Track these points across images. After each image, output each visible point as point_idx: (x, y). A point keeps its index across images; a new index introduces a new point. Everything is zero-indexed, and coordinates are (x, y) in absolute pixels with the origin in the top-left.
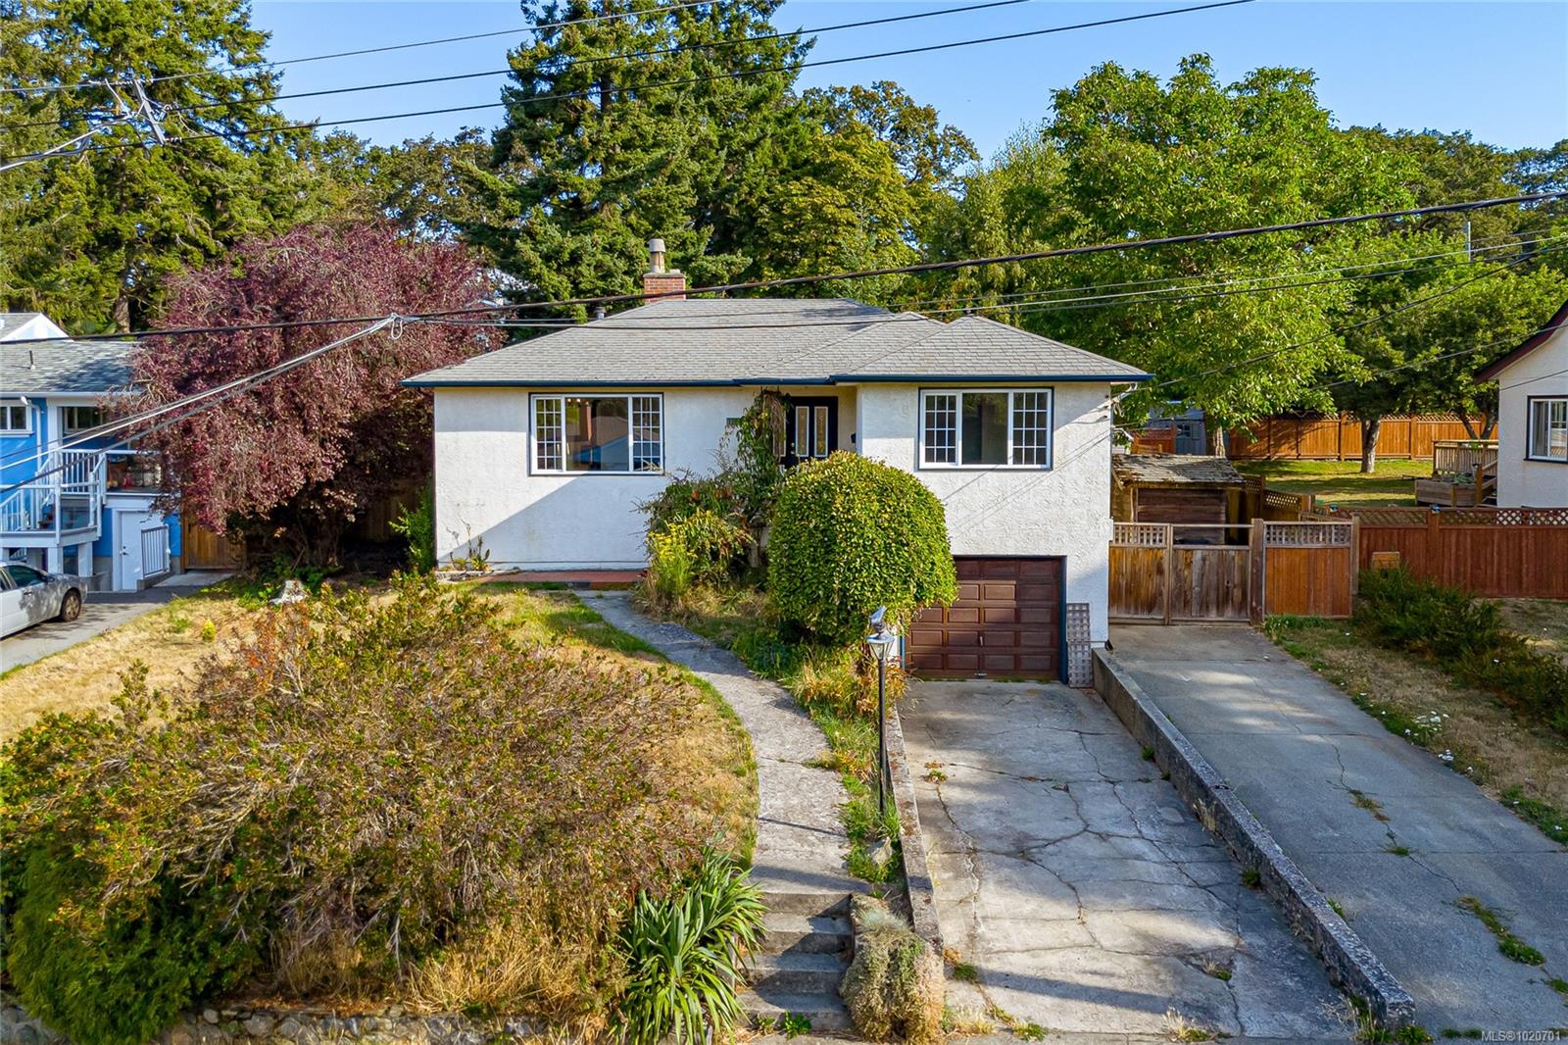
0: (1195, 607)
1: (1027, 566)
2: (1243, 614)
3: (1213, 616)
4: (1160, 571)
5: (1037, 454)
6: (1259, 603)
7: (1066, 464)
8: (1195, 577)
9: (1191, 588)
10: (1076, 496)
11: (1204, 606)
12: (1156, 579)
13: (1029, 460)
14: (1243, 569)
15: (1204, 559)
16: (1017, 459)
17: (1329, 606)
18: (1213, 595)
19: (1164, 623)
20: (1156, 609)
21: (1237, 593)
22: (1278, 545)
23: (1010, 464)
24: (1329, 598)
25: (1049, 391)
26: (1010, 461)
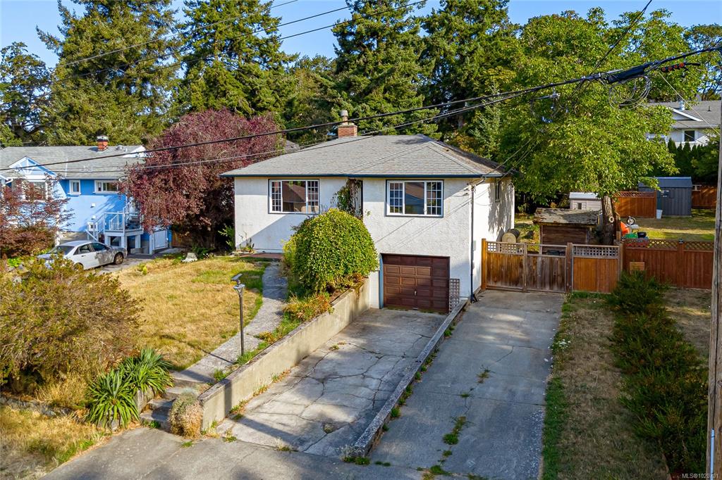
0: (538, 285)
1: (435, 260)
2: (563, 289)
3: (547, 289)
4: (521, 266)
5: (437, 210)
6: (570, 284)
7: (450, 215)
8: (539, 270)
9: (537, 275)
10: (454, 230)
11: (543, 284)
12: (520, 270)
13: (434, 212)
14: (562, 267)
15: (543, 261)
16: (429, 213)
17: (607, 288)
18: (547, 279)
19: (522, 291)
20: (519, 285)
21: (559, 279)
22: (580, 256)
23: (426, 214)
24: (607, 284)
25: (442, 182)
26: (426, 213)
